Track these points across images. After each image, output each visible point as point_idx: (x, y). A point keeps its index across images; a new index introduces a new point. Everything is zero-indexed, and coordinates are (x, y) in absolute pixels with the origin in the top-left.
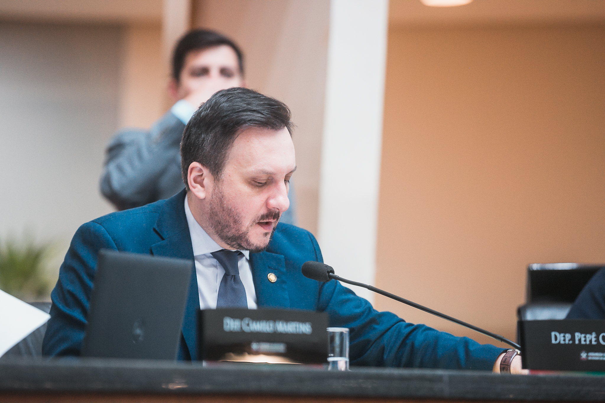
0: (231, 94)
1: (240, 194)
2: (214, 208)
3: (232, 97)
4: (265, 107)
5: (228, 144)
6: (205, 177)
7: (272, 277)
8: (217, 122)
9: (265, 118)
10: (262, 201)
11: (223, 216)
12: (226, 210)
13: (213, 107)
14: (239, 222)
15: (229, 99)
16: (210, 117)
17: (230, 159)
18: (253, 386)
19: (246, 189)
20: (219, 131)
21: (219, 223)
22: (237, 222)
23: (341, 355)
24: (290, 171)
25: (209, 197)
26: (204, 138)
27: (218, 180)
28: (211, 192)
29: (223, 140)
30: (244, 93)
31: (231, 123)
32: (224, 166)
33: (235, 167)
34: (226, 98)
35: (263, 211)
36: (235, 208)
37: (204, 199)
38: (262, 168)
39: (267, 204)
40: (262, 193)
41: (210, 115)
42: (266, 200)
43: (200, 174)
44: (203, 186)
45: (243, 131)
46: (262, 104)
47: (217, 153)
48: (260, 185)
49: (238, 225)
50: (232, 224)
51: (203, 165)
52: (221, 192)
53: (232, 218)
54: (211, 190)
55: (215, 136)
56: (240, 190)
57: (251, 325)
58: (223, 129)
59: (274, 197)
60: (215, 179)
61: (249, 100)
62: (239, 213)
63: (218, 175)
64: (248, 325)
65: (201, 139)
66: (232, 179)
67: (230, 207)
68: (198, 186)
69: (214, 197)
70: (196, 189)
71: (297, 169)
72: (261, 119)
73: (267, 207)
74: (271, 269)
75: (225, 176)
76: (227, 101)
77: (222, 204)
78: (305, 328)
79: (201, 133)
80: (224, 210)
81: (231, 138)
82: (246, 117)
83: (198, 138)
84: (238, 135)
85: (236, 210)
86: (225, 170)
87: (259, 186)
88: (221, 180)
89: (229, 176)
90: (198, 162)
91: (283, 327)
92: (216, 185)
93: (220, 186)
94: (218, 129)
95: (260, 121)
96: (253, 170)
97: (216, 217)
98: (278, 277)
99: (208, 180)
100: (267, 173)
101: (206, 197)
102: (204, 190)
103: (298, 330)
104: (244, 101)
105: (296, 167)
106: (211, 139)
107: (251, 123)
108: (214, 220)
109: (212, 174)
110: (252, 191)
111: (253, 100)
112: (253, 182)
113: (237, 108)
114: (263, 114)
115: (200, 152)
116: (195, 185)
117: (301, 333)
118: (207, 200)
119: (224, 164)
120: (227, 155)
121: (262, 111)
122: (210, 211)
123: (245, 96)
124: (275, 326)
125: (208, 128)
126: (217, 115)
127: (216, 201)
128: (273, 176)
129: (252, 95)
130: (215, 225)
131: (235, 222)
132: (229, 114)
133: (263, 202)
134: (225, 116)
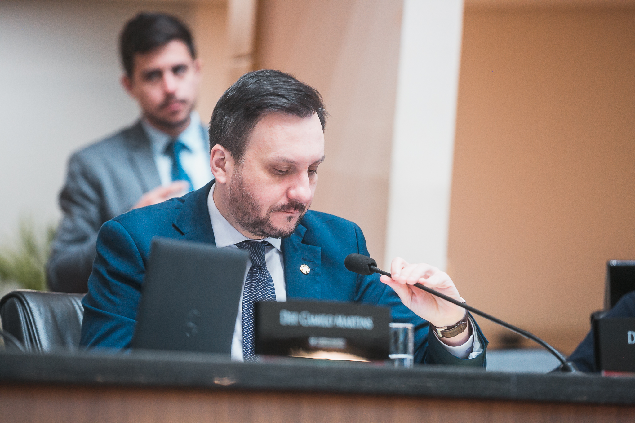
0: (261, 76)
1: (259, 181)
2: (234, 194)
3: (261, 79)
4: (291, 93)
5: (250, 127)
6: (227, 160)
7: (305, 269)
8: (241, 104)
9: (288, 103)
10: (282, 189)
11: (243, 202)
12: (245, 197)
13: (239, 88)
14: (257, 209)
15: (256, 81)
16: (236, 98)
17: (250, 143)
18: (310, 382)
19: (264, 176)
20: (241, 114)
21: (240, 210)
22: (255, 209)
23: (405, 351)
24: (315, 161)
25: (229, 182)
26: (226, 120)
27: (239, 165)
28: (231, 177)
29: (244, 123)
30: (274, 76)
31: (254, 106)
32: (244, 150)
33: (255, 152)
34: (254, 80)
35: (284, 201)
36: (253, 195)
37: (225, 184)
38: (282, 155)
39: (287, 193)
40: (283, 181)
41: (235, 97)
42: (287, 190)
43: (223, 157)
44: (224, 170)
45: (265, 115)
46: (289, 89)
47: (238, 136)
48: (281, 173)
49: (257, 213)
50: (250, 211)
51: (225, 148)
52: (241, 178)
53: (250, 206)
54: (231, 174)
55: (237, 119)
56: (259, 177)
57: (308, 318)
58: (245, 112)
59: (294, 187)
60: (235, 164)
61: (276, 83)
62: (257, 201)
63: (238, 160)
64: (306, 319)
65: (224, 121)
66: (252, 165)
67: (249, 194)
68: (220, 170)
69: (234, 182)
70: (218, 173)
71: (325, 159)
72: (284, 105)
73: (288, 197)
74: (305, 260)
75: (245, 161)
76: (254, 83)
77: (241, 190)
78: (366, 323)
79: (225, 115)
80: (243, 196)
81: (253, 121)
82: (270, 101)
83: (222, 119)
84: (260, 119)
85: (254, 197)
86: (246, 155)
87: (280, 175)
88: (241, 165)
89: (249, 161)
90: (220, 145)
91: (343, 322)
92: (236, 170)
93: (240, 171)
94: (241, 112)
95: (283, 106)
96: (273, 156)
97: (236, 204)
98: (311, 269)
99: (229, 165)
100: (287, 161)
101: (227, 183)
102: (226, 175)
103: (358, 324)
104: (271, 84)
105: (324, 157)
106: (233, 121)
107: (274, 108)
108: (234, 207)
109: (234, 158)
110: (271, 179)
111: (281, 84)
112: (273, 170)
113: (263, 91)
114: (287, 99)
115: (223, 134)
116: (217, 168)
117: (361, 328)
118: (227, 185)
119: (245, 148)
120: (248, 138)
121: (288, 97)
122: (230, 197)
123: (274, 79)
124: (333, 321)
125: (231, 110)
126: (242, 97)
127: (235, 187)
128: (296, 165)
129: (282, 79)
130: (236, 212)
131: (254, 209)
132: (254, 96)
133: (283, 191)
134: (249, 99)
